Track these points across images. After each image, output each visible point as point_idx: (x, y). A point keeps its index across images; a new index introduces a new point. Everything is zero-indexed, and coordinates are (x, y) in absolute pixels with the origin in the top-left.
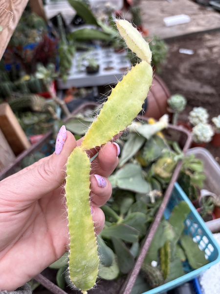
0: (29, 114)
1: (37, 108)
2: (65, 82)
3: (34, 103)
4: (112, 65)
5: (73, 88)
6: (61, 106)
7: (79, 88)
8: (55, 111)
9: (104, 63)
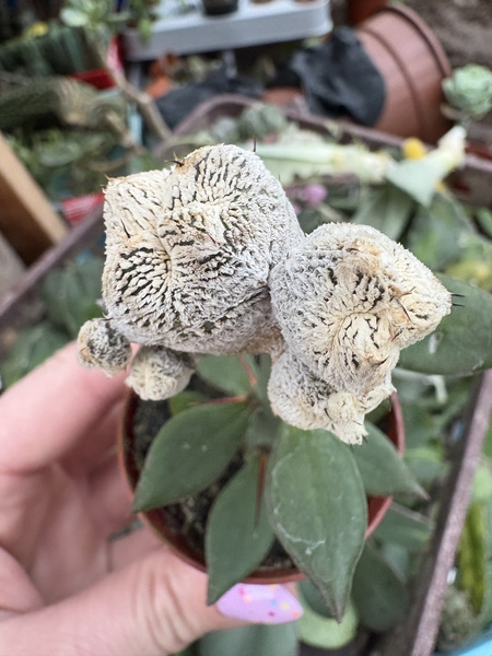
0: (55, 134)
1: (73, 118)
2: (144, 40)
3: (65, 103)
5: (170, 58)
6: (140, 110)
7: (184, 57)
8: (127, 123)
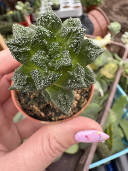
4: (68, 5)
9: (63, 3)
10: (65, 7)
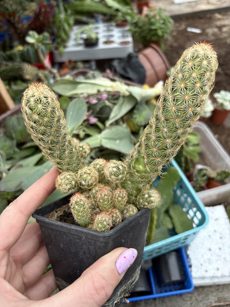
0: (19, 82)
1: (27, 77)
3: (25, 71)
4: (112, 39)
5: (70, 62)
9: (104, 36)
10: (106, 43)
